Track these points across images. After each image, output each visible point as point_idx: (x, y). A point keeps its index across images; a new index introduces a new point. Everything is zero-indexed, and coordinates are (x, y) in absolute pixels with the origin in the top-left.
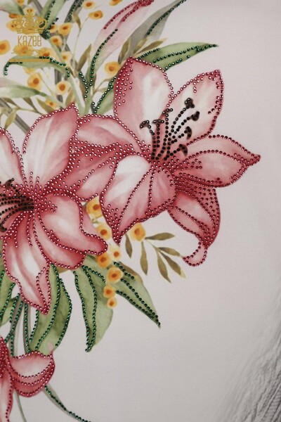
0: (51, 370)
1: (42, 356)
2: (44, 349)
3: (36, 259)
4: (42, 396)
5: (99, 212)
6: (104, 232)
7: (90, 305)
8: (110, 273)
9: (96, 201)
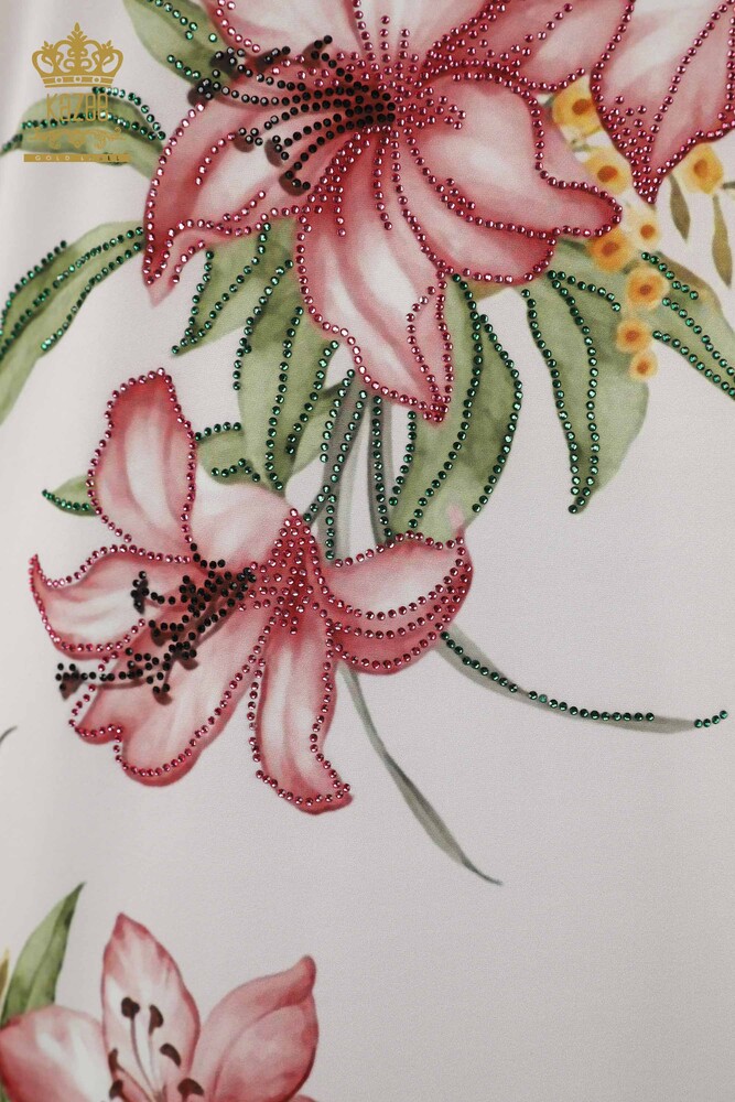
0: (459, 584)
1: (430, 545)
2: (437, 524)
3: (405, 266)
4: (434, 665)
5: (591, 120)
6: (607, 174)
7: (577, 379)
8: (632, 283)
9: (582, 88)
